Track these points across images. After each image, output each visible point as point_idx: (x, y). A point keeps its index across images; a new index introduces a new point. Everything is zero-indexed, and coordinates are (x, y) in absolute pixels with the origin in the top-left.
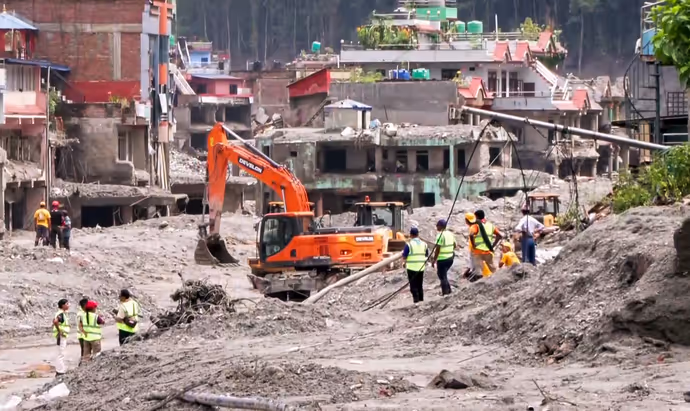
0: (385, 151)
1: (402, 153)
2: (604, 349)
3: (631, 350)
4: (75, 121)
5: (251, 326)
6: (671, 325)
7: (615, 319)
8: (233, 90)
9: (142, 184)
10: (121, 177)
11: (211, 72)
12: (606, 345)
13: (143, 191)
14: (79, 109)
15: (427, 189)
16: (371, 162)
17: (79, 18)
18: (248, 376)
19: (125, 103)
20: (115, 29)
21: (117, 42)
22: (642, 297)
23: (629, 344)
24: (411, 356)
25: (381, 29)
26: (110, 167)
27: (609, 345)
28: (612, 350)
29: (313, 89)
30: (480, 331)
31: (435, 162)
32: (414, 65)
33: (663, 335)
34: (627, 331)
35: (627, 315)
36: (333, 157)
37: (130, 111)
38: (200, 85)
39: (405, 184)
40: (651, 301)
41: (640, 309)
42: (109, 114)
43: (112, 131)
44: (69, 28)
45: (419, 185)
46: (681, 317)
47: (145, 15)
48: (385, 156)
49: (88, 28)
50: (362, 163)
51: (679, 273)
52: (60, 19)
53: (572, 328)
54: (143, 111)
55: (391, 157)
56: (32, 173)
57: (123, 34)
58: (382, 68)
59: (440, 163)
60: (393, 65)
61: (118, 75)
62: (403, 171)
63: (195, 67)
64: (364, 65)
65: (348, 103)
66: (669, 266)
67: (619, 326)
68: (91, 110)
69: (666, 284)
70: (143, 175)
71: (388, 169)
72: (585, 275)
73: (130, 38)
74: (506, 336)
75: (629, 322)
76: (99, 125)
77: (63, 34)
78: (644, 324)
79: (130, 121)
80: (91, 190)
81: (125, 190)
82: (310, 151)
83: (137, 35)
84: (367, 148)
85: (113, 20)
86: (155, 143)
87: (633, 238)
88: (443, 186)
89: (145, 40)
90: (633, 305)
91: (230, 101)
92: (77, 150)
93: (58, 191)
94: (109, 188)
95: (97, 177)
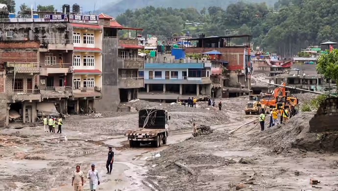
0: (303, 80)
1: (307, 80)
2: (289, 152)
3: (295, 153)
4: (228, 74)
5: (210, 139)
6: (307, 146)
7: (292, 144)
8: (280, 64)
9: (243, 88)
10: (238, 86)
11: (276, 60)
12: (289, 151)
13: (242, 89)
14: (229, 71)
15: (312, 88)
16: (300, 82)
17: (230, 52)
18: (193, 158)
19: (240, 70)
20: (238, 54)
21: (238, 56)
22: (300, 138)
23: (295, 151)
24: (243, 151)
25: (303, 53)
26: (236, 84)
27: (290, 151)
28: (290, 153)
29: (287, 66)
30: (264, 143)
31: (314, 82)
32: (310, 61)
33: (305, 148)
34: (296, 147)
35: (296, 143)
36: (291, 81)
37: (240, 72)
38: (273, 63)
39: (307, 87)
40: (302, 139)
41: (299, 142)
42: (236, 72)
43: (237, 76)
44: (228, 54)
45: (310, 87)
46: (310, 144)
47: (245, 51)
48: (303, 81)
49: (232, 54)
50: (297, 82)
51: (310, 132)
52: (226, 52)
53: (282, 145)
54: (243, 72)
55: (304, 81)
56: (218, 86)
57: (240, 55)
58: (303, 61)
59: (315, 82)
60: (305, 61)
61: (238, 64)
62: (307, 84)
63: (273, 59)
64: (299, 61)
65: (295, 69)
66: (308, 130)
67: (293, 146)
68: (232, 72)
69: (307, 135)
70: (244, 86)
71: (303, 84)
72: (289, 130)
73: (241, 56)
74: (269, 145)
75: (296, 145)
76: (234, 75)
77: (227, 55)
78: (300, 145)
79: (240, 74)
80: (231, 89)
81: (239, 89)
82: (286, 79)
83: (243, 55)
84: (299, 79)
85: (237, 52)
86: (247, 79)
87: (303, 120)
88: (315, 87)
89: (244, 56)
90: (298, 140)
91: (279, 66)
92: (228, 80)
93: (224, 89)
94: (235, 89)
95: (233, 86)
